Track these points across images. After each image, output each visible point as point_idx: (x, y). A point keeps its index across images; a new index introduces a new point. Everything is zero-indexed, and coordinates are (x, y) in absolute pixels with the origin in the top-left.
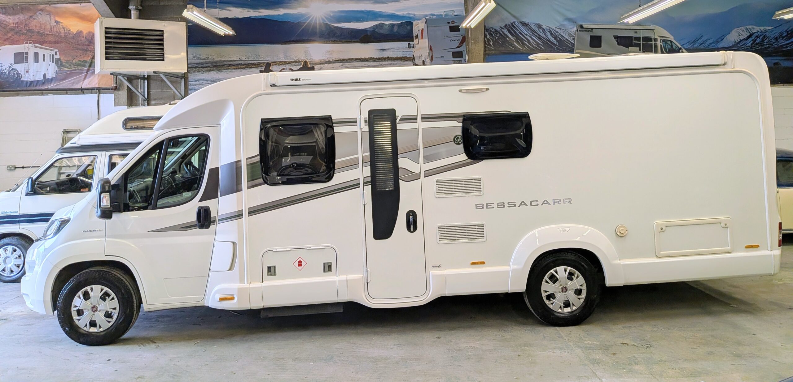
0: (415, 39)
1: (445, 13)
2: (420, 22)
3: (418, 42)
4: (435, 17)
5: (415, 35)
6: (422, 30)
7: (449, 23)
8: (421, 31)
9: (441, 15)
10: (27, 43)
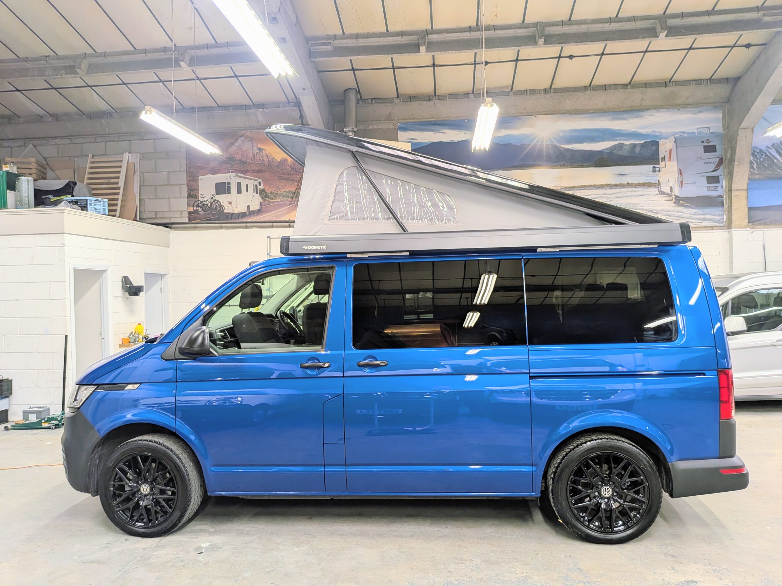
0: (662, 161)
1: (698, 131)
2: (667, 141)
3: (665, 164)
4: (686, 135)
5: (661, 156)
6: (670, 151)
7: (703, 142)
8: (668, 152)
9: (694, 133)
10: (229, 173)
